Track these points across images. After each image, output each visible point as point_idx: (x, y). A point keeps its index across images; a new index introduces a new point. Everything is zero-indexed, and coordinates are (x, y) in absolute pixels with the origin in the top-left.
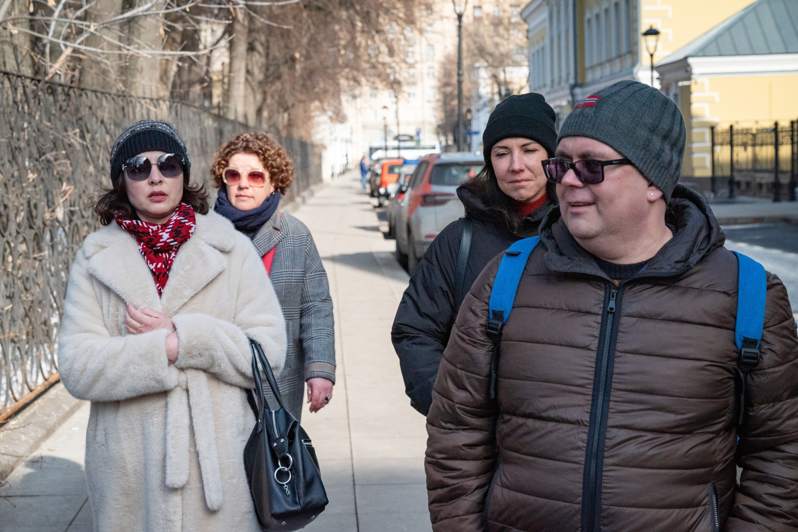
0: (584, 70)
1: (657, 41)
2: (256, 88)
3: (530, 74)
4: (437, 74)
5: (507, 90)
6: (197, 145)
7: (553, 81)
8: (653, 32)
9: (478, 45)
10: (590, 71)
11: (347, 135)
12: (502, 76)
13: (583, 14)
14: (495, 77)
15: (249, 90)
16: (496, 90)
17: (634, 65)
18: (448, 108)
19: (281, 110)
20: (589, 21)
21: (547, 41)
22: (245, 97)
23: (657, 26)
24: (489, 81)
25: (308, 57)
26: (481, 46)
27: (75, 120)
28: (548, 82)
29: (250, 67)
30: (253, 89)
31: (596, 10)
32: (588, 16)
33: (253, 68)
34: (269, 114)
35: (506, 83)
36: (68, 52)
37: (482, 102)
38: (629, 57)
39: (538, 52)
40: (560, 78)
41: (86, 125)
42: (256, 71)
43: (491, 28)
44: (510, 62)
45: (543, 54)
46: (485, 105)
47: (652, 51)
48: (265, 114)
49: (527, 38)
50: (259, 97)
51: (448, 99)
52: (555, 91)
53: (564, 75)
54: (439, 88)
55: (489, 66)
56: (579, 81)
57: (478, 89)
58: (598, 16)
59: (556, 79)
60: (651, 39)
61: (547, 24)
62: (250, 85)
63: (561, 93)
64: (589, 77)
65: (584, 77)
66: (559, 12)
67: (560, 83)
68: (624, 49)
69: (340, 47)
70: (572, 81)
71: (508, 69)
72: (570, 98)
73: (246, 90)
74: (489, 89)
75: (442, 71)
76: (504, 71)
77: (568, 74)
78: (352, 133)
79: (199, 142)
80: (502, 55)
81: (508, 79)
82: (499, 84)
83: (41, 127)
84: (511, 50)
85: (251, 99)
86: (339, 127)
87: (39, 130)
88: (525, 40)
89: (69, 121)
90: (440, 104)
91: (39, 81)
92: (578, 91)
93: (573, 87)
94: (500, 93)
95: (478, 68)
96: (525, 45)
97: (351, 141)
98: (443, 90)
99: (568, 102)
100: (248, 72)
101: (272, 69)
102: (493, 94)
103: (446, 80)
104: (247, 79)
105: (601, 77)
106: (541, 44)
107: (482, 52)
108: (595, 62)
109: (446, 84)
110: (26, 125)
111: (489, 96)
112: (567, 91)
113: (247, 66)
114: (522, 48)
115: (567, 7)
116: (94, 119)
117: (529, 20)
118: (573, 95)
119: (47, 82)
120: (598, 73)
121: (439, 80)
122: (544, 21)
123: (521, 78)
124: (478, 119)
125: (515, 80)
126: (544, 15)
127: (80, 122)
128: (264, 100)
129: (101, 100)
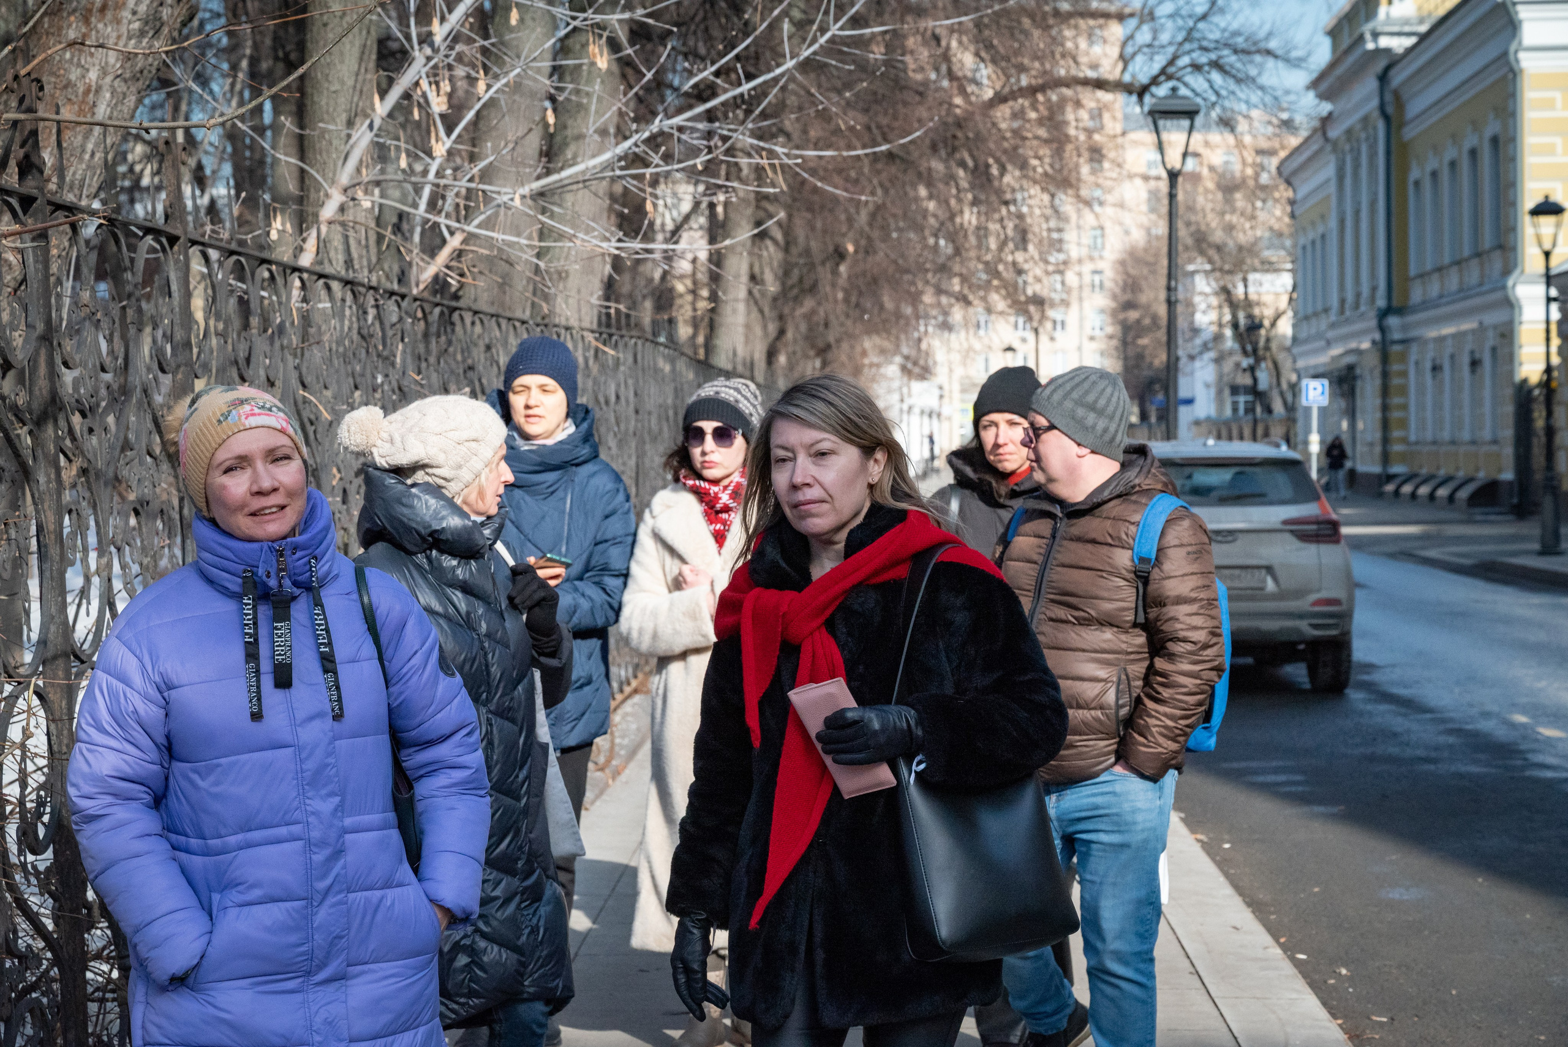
0: (1407, 279)
1: (1558, 225)
2: (766, 310)
3: (1295, 287)
4: (1108, 284)
5: (1250, 317)
6: (667, 419)
7: (1343, 302)
8: (1548, 208)
9: (1193, 228)
10: (1418, 282)
11: (932, 402)
12: (1240, 291)
13: (1405, 170)
14: (1226, 292)
15: (755, 314)
16: (1228, 317)
17: (1507, 271)
18: (1131, 352)
19: (812, 353)
20: (1417, 183)
21: (1333, 223)
22: (748, 327)
23: (1559, 197)
24: (1214, 301)
25: (868, 250)
26: (1198, 231)
27: (461, 371)
28: (1335, 302)
29: (757, 270)
30: (761, 311)
31: (1432, 164)
32: (1414, 174)
33: (762, 273)
34: (789, 359)
35: (1248, 304)
36: (454, 242)
37: (1198, 341)
38: (1497, 254)
39: (1313, 242)
40: (1358, 295)
41: (480, 380)
42: (769, 277)
43: (1219, 196)
44: (1257, 262)
45: (1323, 249)
46: (1205, 347)
47: (1547, 246)
48: (782, 359)
49: (1293, 216)
50: (772, 328)
51: (1131, 334)
52: (1347, 321)
53: (1365, 291)
54: (1114, 313)
55: (1213, 270)
56: (1395, 303)
57: (1193, 314)
58: (1434, 174)
59: (1350, 297)
60: (1547, 223)
61: (1332, 189)
62: (756, 303)
63: (1358, 326)
64: (1416, 295)
65: (1406, 293)
66: (1357, 167)
67: (1357, 306)
68: (1487, 241)
69: (927, 232)
70: (1381, 303)
71: (1252, 277)
72: (1377, 336)
73: (749, 313)
74: (1213, 316)
75: (1120, 279)
76: (1245, 280)
77: (1374, 289)
78: (941, 397)
79: (671, 413)
80: (1240, 248)
81: (1253, 296)
82: (1233, 305)
83: (405, 383)
84: (1258, 240)
85: (758, 331)
86: (917, 386)
87: (400, 389)
88: (1287, 220)
89: (452, 372)
90: (1115, 342)
91: (403, 297)
92: (1393, 321)
93: (1383, 314)
94: (1235, 325)
95: (1193, 273)
96: (1286, 231)
97: (939, 415)
98: (1121, 316)
99: (1374, 342)
100: (753, 278)
101: (796, 273)
102: (1220, 325)
103: (1128, 296)
104: (750, 293)
105: (1441, 296)
106: (1320, 229)
107: (1201, 242)
108: (1429, 267)
109: (1129, 305)
110: (380, 379)
111: (1214, 328)
112: (1373, 323)
113: (751, 267)
114: (1280, 235)
115: (1373, 156)
116: (495, 368)
117: (1295, 181)
118: (1382, 329)
119: (415, 300)
120: (1434, 289)
121: (1114, 297)
122: (1327, 181)
123: (1277, 294)
124: (1192, 373)
125: (1267, 298)
126: (1328, 171)
127: (470, 374)
128: (782, 332)
129: (507, 332)
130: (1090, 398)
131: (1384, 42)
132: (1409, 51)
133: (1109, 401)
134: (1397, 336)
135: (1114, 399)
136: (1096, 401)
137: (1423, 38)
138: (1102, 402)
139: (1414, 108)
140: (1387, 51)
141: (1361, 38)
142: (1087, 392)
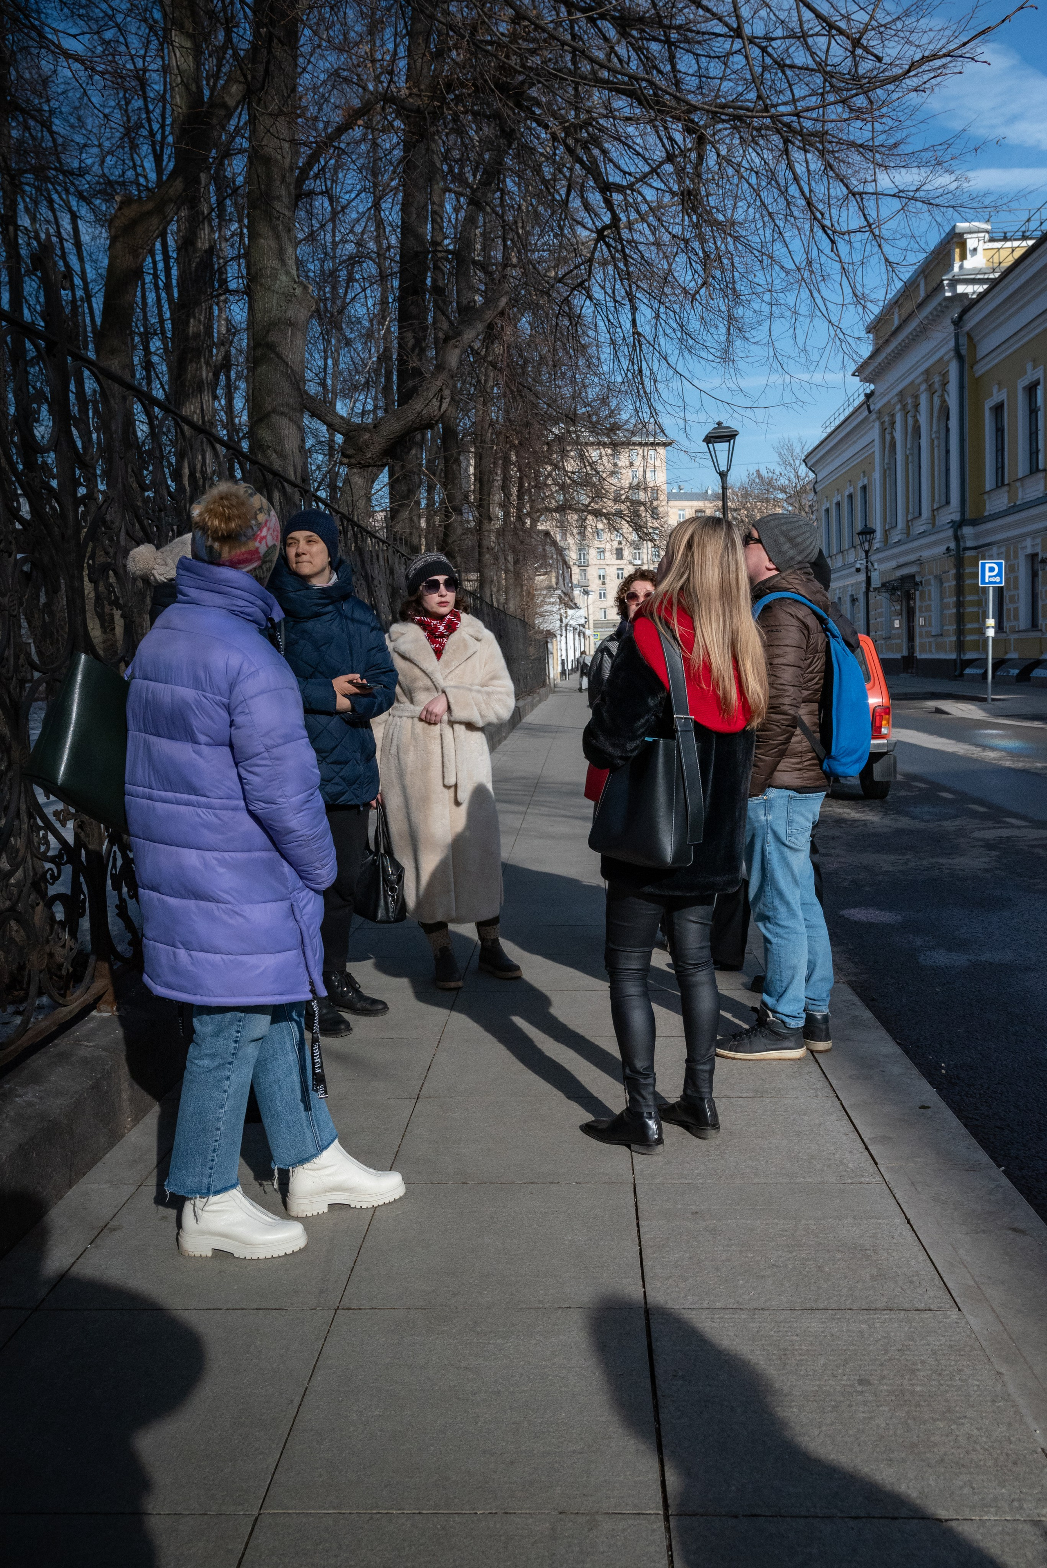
56: (970, 515)
63: (931, 540)
70: (955, 516)
72: (952, 544)
93: (959, 526)
99: (948, 550)
118: (957, 538)
130: (793, 534)
131: (961, 289)
132: (982, 296)
133: (804, 540)
134: (969, 544)
135: (808, 542)
136: (795, 537)
137: (994, 284)
138: (799, 540)
139: (984, 348)
140: (965, 295)
141: (940, 287)
142: (793, 529)
